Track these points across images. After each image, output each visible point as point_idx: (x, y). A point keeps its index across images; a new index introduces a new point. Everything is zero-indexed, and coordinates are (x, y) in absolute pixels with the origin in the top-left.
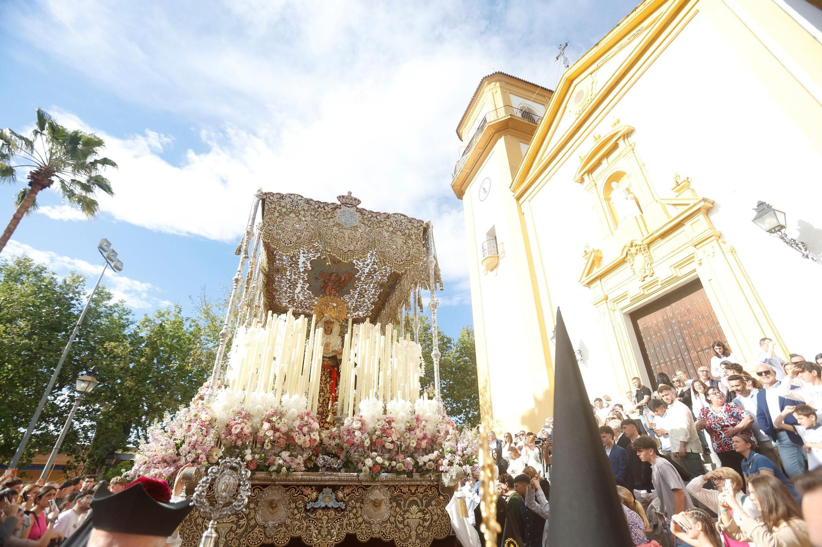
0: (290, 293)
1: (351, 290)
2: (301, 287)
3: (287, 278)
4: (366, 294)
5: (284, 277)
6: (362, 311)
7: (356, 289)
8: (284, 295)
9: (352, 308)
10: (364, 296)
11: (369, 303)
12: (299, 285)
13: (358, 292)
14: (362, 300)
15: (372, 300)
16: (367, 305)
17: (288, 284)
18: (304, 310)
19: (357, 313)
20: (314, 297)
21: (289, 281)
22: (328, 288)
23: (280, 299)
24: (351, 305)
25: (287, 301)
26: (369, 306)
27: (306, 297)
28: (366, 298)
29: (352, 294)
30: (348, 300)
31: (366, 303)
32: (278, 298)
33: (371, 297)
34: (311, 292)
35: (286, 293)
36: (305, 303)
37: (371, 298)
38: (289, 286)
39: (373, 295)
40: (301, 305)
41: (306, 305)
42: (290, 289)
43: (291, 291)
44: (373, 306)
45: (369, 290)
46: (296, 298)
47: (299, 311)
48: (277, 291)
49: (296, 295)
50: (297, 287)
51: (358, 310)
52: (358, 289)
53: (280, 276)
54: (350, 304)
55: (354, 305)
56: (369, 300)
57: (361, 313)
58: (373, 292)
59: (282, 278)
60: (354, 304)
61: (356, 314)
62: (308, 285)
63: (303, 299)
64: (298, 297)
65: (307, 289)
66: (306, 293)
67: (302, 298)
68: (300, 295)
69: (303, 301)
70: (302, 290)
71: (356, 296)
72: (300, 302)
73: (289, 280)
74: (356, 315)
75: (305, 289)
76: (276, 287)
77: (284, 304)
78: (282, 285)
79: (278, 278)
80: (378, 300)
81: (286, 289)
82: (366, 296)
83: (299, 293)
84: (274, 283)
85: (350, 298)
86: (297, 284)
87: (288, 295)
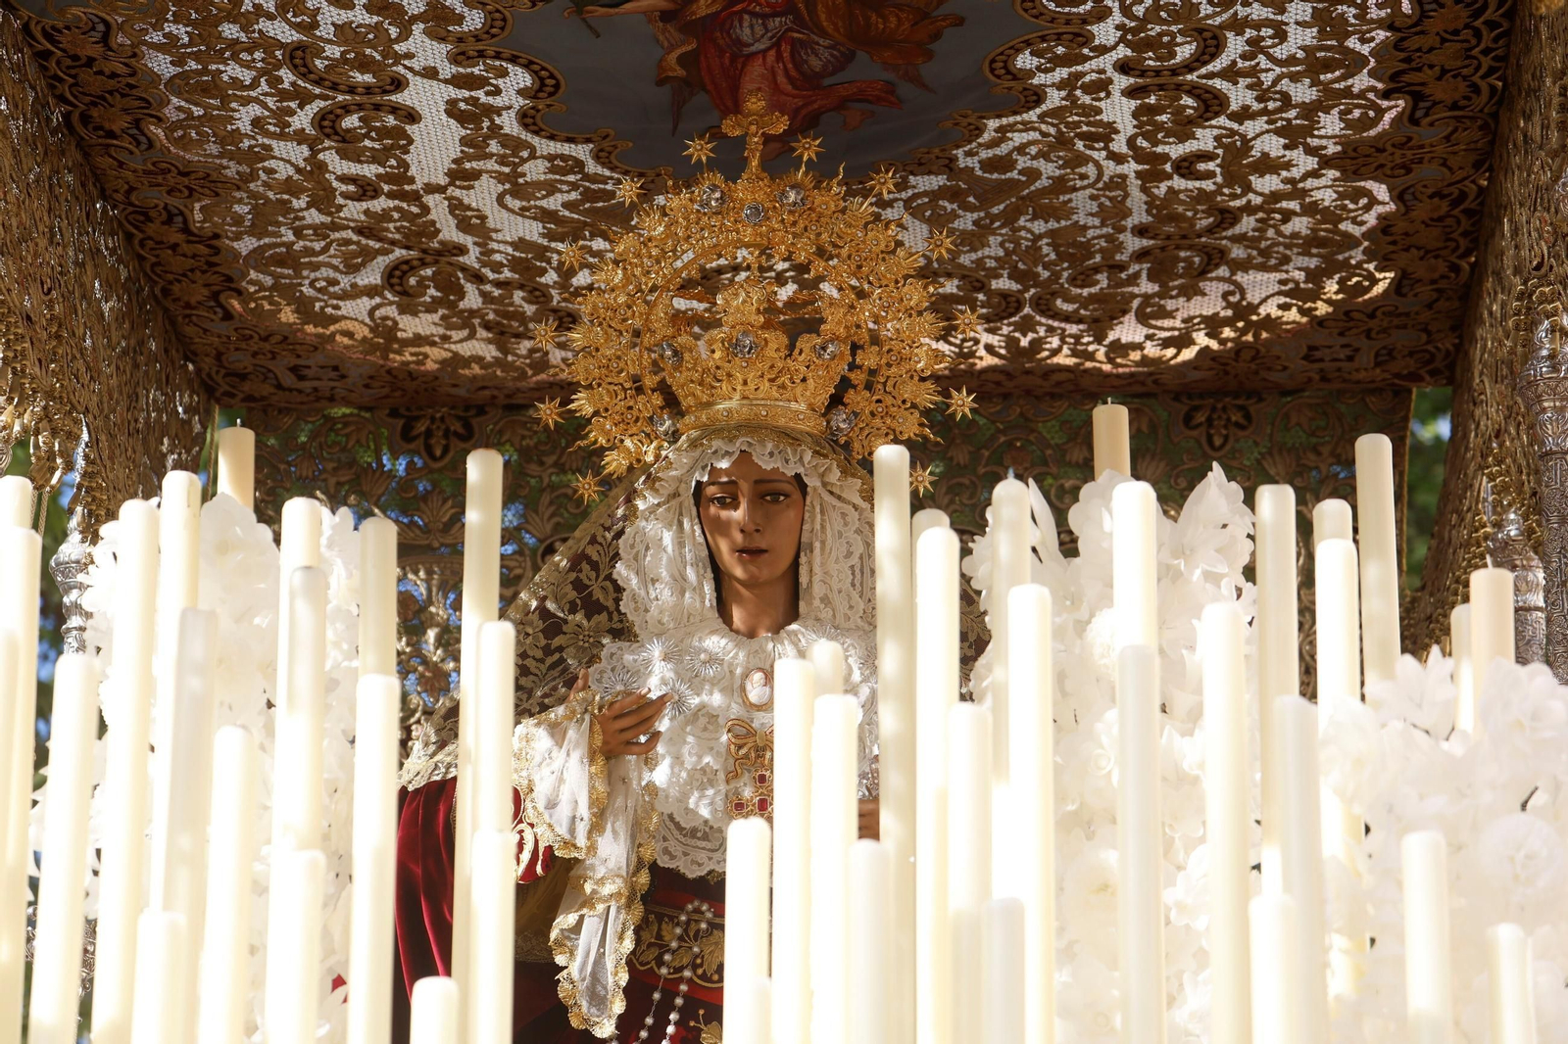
0: (366, 190)
1: (1025, 61)
2: (452, 109)
3: (268, 44)
4: (1231, 74)
5: (230, 30)
7: (1077, 39)
8: (314, 217)
9: (1132, 243)
10: (1212, 104)
11: (1305, 162)
12: (426, 97)
13: (1123, 67)
14: (1204, 139)
15: (1331, 124)
16: (1296, 191)
17: (305, 99)
19: (1214, 289)
21: (304, 70)
22: (754, 76)
23: (289, 259)
24: (1104, 214)
25: (371, 276)
26: (1327, 197)
27: (554, 203)
28: (1244, 115)
29: (1055, 99)
30: (1049, 169)
31: (1267, 165)
32: (257, 258)
33: (1303, 92)
34: (582, 152)
35: (323, 199)
37: (1310, 111)
38: (327, 123)
39: (1312, 65)
40: (538, 295)
43: (370, 171)
44: (1381, 191)
45: (1238, 25)
46: (450, 232)
47: (542, 365)
48: (211, 184)
49: (435, 203)
50: (413, 117)
51: (1214, 258)
52: (1105, 32)
53: (181, 31)
55: (1139, 216)
56: (1294, 136)
57: (1261, 288)
58: (1309, 37)
59: (214, 49)
60: (1136, 199)
61: (1210, 302)
62: (519, 78)
63: (532, 231)
64: (471, 222)
65: (525, 118)
66: (535, 170)
68: (482, 195)
69: (541, 252)
70: (474, 146)
72: (515, 264)
73: (299, 56)
74: (1213, 324)
75: (509, 124)
76: (184, 142)
77: (348, 308)
78: (244, 117)
79: (170, 45)
80: (1410, 118)
81: (299, 153)
82: (1239, 95)
83: (461, 175)
84: (148, 108)
85: (1062, 142)
86: (399, 84)
87: (354, 210)
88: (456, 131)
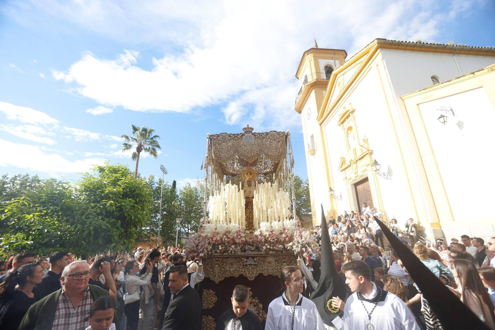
6: (268, 169)
12: (235, 164)
23: (228, 170)
25: (232, 170)
39: (271, 163)
42: (232, 166)
46: (235, 169)
54: (261, 168)
55: (263, 168)
57: (268, 170)
67: (238, 169)
68: (237, 168)
70: (237, 166)
71: (263, 164)
75: (239, 165)
81: (230, 166)
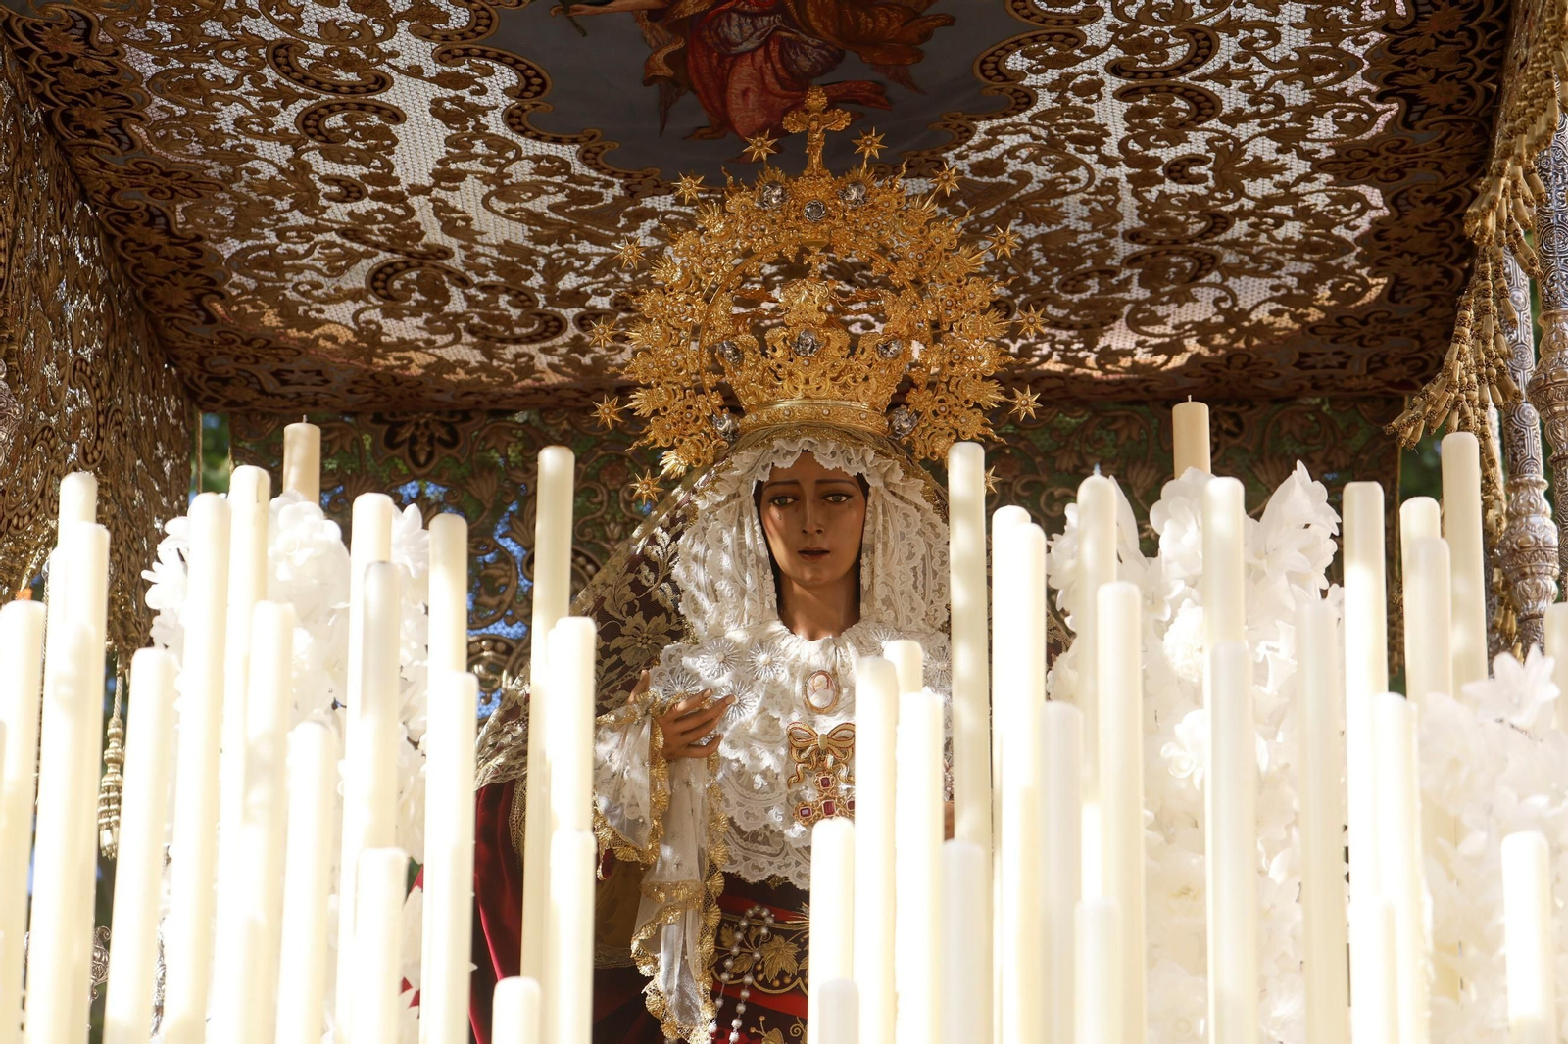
0: (350, 191)
1: (1016, 61)
2: (437, 109)
3: (251, 42)
4: (1224, 76)
5: (213, 28)
6: (1259, 265)
7: (1069, 39)
8: (297, 218)
9: (1124, 248)
10: (1204, 106)
11: (1298, 166)
12: (410, 96)
13: (1115, 69)
14: (1196, 142)
15: (1324, 126)
16: (1289, 196)
17: (288, 98)
18: (578, 345)
19: (1206, 295)
20: (632, 194)
21: (288, 69)
22: (742, 77)
24: (1095, 219)
25: (356, 278)
26: (1319, 201)
27: (540, 205)
28: (1236, 117)
29: (1046, 101)
30: (1040, 173)
31: (1260, 169)
32: (240, 260)
33: (1296, 95)
34: (568, 152)
35: (307, 200)
36: (553, 272)
37: (1303, 114)
38: (311, 123)
39: (1306, 68)
40: (523, 298)
41: (576, 297)
42: (332, 146)
43: (354, 171)
44: (1374, 196)
45: (1231, 26)
46: (435, 235)
47: (528, 370)
48: (194, 185)
49: (420, 204)
50: (397, 116)
51: (1206, 263)
52: (1096, 33)
53: (163, 28)
55: (1131, 220)
56: (1286, 139)
57: (1251, 292)
58: (1303, 38)
59: (197, 47)
60: (1128, 204)
61: (1202, 308)
62: (505, 77)
63: (518, 233)
64: (454, 223)
65: (511, 118)
66: (521, 171)
67: (498, 229)
68: (468, 197)
69: (527, 255)
70: (460, 146)
71: (1110, 113)
72: (500, 267)
73: (282, 55)
74: (1204, 331)
75: (495, 124)
76: (166, 142)
77: (332, 312)
78: (228, 116)
79: (152, 42)
80: (1404, 121)
81: (283, 153)
82: (1232, 98)
83: (446, 176)
84: (129, 107)
85: (1053, 145)
86: (383, 83)
87: (338, 212)
88: (442, 131)
